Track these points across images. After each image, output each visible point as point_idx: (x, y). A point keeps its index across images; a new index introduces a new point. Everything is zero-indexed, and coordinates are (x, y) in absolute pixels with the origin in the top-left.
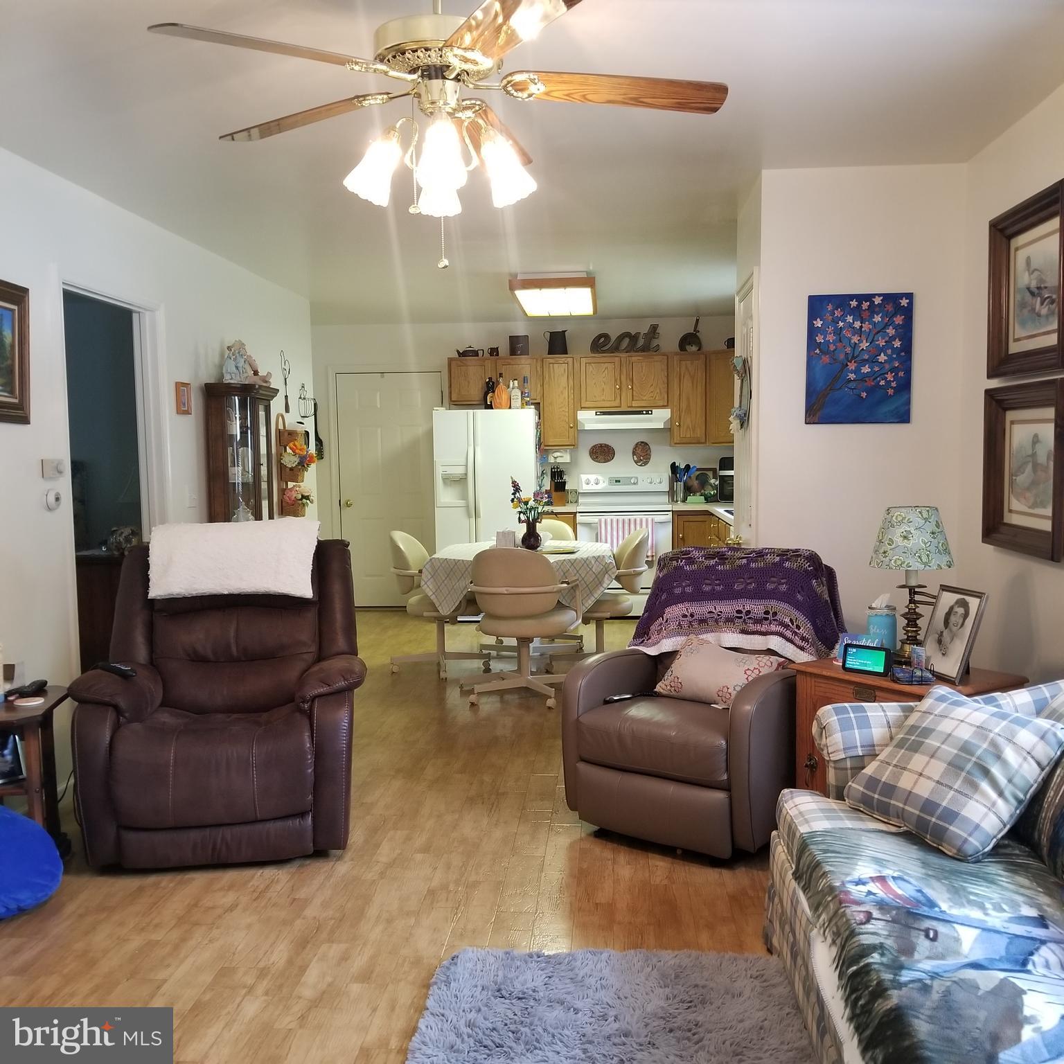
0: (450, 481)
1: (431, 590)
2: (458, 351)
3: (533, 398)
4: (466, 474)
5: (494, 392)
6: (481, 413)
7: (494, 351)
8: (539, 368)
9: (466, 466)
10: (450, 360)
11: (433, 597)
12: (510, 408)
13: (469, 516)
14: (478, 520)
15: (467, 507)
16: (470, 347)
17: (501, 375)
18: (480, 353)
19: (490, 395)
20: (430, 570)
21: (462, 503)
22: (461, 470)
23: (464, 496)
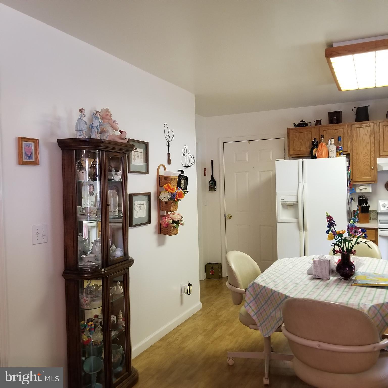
0: (286, 206)
1: (253, 310)
2: (294, 124)
3: (345, 150)
4: (297, 202)
5: (317, 148)
6: (308, 162)
7: (318, 122)
8: (349, 131)
9: (297, 196)
10: (289, 130)
11: (255, 317)
12: (328, 157)
13: (300, 229)
14: (306, 232)
15: (298, 223)
16: (302, 121)
17: (322, 137)
18: (309, 124)
19: (315, 149)
20: (252, 293)
21: (295, 220)
22: (293, 199)
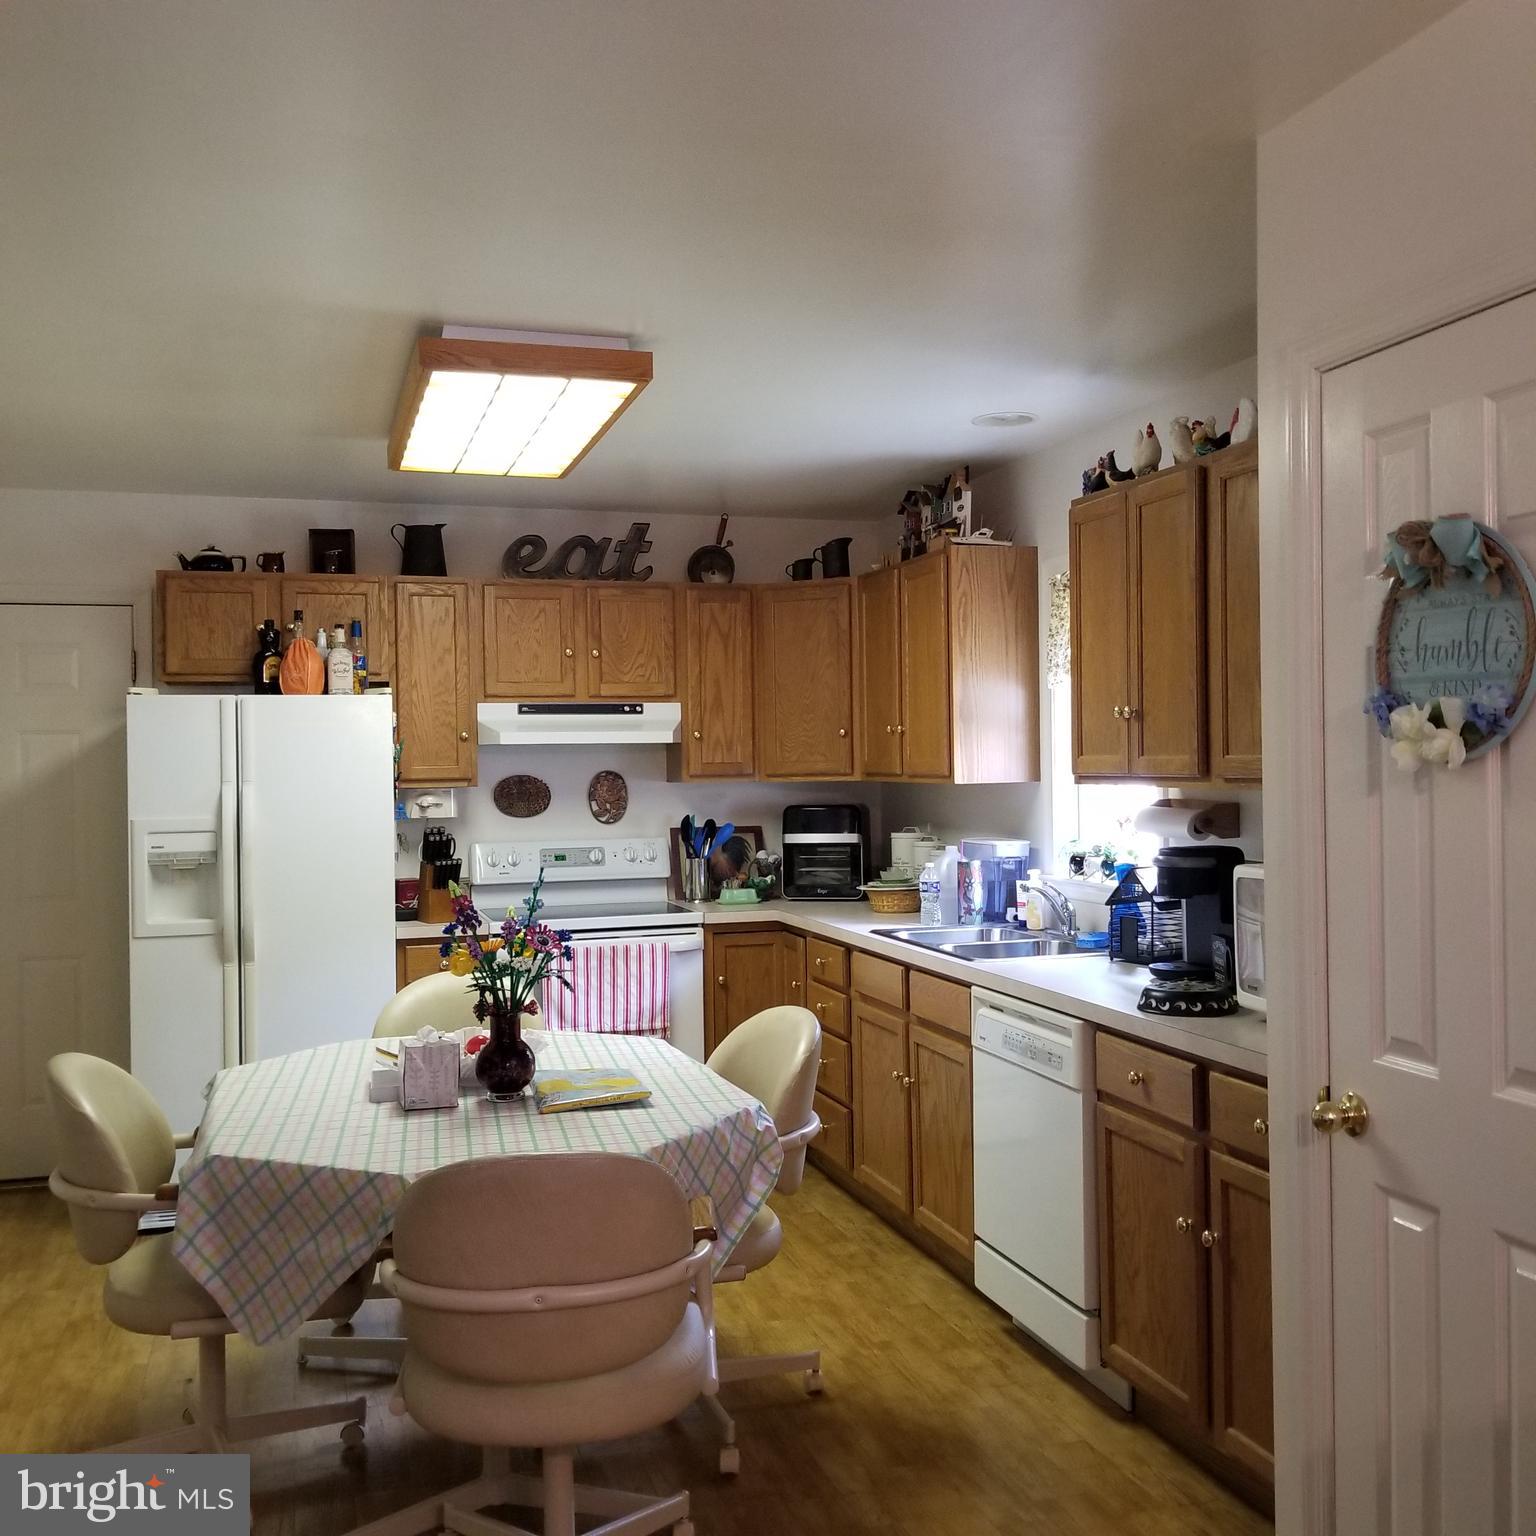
0: (166, 870)
1: (207, 1261)
2: (182, 558)
3: (371, 670)
4: (216, 853)
5: (281, 655)
6: (256, 704)
7: (272, 562)
8: (385, 605)
9: (218, 833)
10: (163, 578)
11: (214, 1287)
12: (326, 691)
13: (223, 958)
14: (248, 967)
15: (219, 935)
16: (212, 549)
17: (298, 616)
18: (237, 564)
19: (270, 661)
20: (204, 1196)
21: (204, 925)
22: (201, 844)
23: (209, 908)
